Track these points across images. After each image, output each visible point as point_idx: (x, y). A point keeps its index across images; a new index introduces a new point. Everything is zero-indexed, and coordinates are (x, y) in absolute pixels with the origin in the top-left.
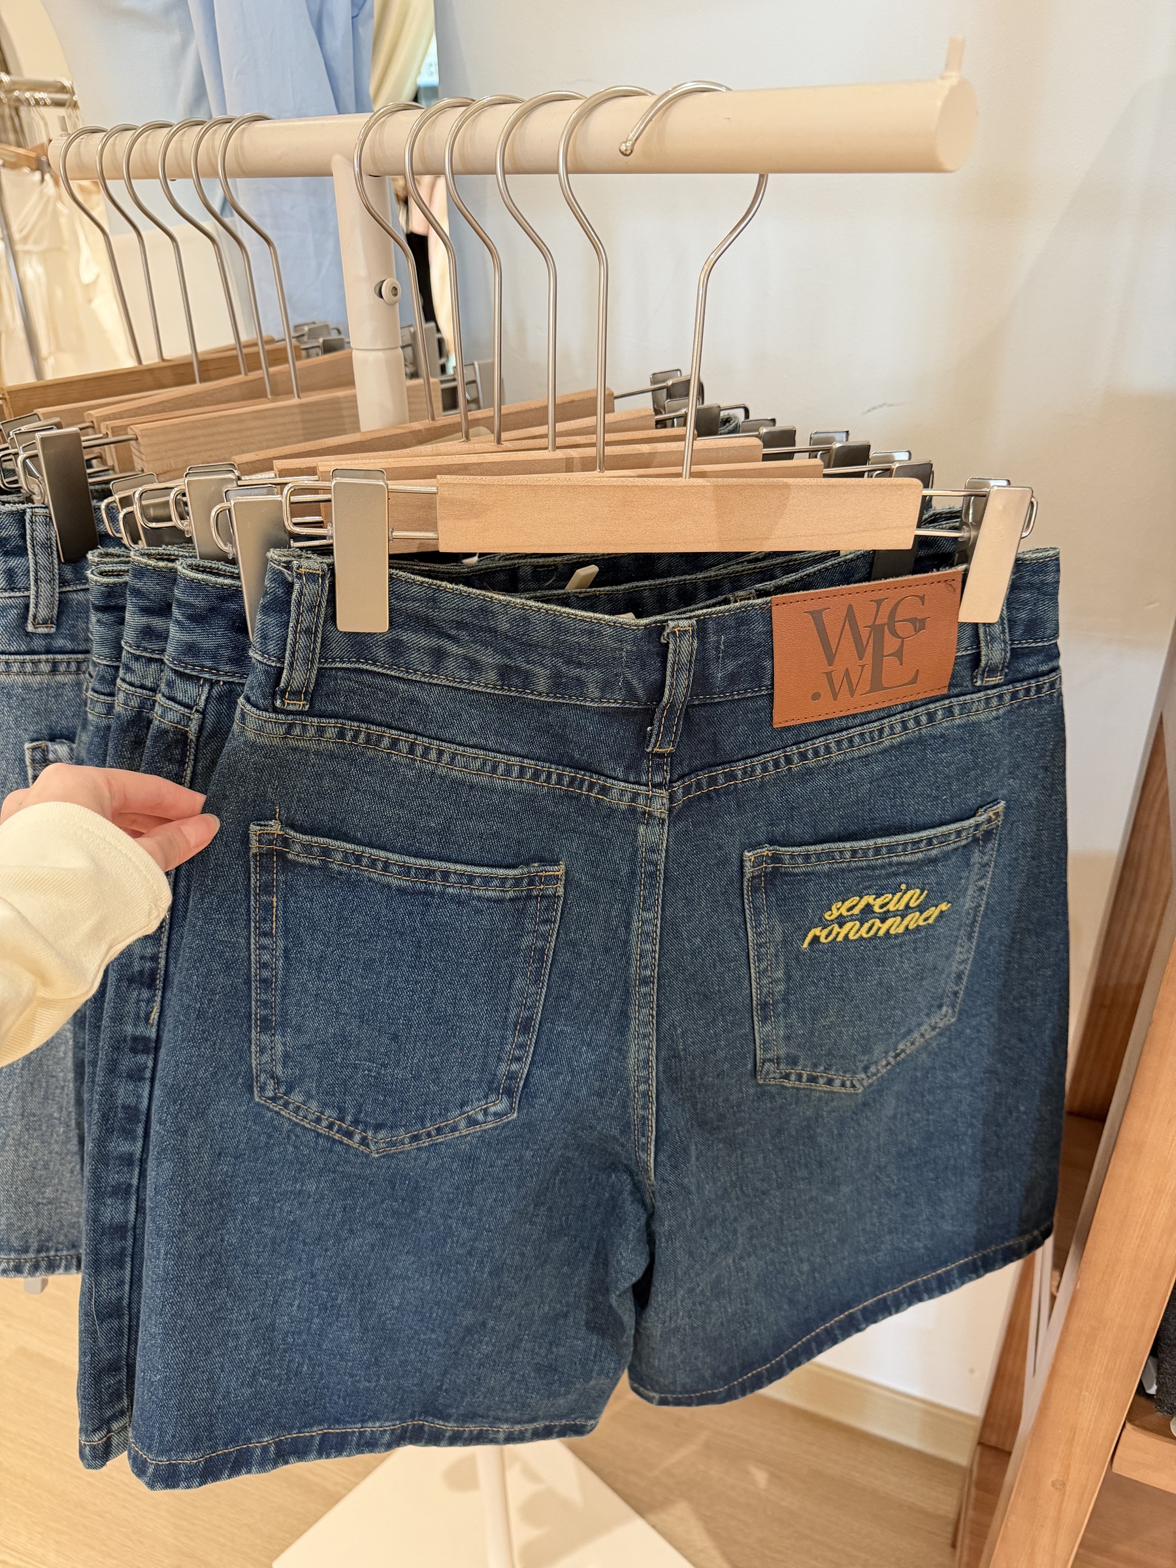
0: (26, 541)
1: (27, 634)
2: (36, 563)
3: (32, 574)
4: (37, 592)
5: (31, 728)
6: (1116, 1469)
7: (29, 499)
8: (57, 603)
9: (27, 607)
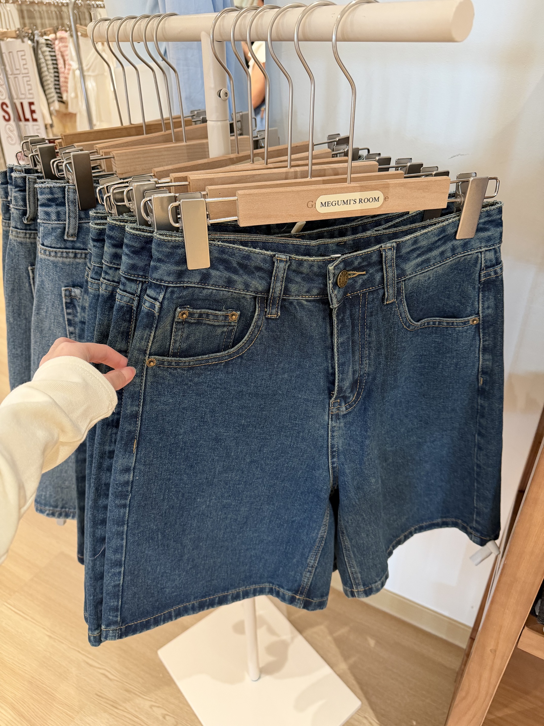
0: (65, 199)
1: (65, 240)
2: (69, 209)
3: (67, 214)
4: (69, 222)
5: (65, 281)
6: (520, 646)
7: (68, 182)
8: (77, 227)
9: (65, 228)
